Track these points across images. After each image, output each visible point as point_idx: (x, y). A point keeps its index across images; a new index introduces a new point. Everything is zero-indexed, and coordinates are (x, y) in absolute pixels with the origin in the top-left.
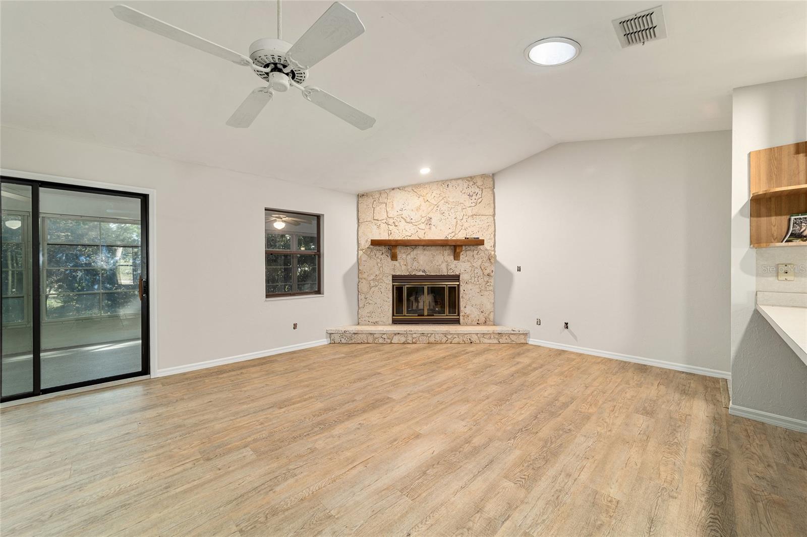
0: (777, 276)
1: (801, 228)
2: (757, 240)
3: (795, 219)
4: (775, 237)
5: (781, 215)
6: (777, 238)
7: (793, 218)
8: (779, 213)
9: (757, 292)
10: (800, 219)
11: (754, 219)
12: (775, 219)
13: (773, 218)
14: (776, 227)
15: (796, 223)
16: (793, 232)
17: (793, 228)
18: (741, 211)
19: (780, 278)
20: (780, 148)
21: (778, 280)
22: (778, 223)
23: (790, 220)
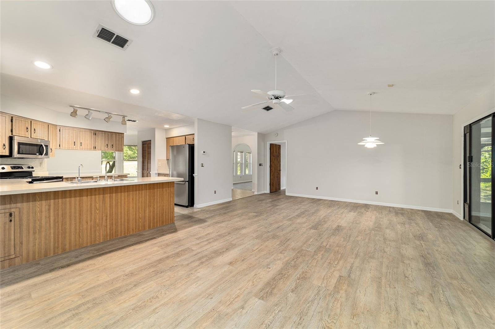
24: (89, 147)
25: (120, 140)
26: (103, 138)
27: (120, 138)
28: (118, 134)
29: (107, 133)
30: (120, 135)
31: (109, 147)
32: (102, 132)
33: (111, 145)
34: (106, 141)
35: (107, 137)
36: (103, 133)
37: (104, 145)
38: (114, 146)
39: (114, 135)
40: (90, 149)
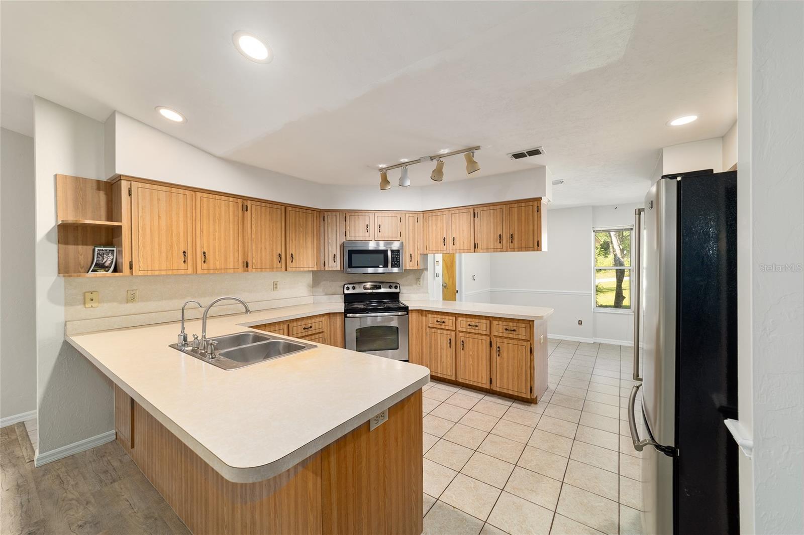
0: (85, 303)
1: (104, 259)
2: (65, 269)
3: (99, 250)
4: (82, 265)
5: (86, 245)
6: (83, 266)
7: (97, 249)
8: (85, 243)
9: (66, 322)
10: (103, 250)
11: (62, 246)
12: (82, 248)
13: (80, 247)
14: (83, 256)
15: (99, 254)
16: (97, 262)
17: (97, 258)
18: (48, 236)
19: (87, 306)
20: (85, 180)
21: (85, 307)
22: (83, 252)
23: (94, 250)
24: (466, 248)
25: (531, 217)
26: (492, 220)
27: (531, 213)
28: (523, 204)
29: (498, 207)
30: (531, 203)
31: (504, 241)
32: (488, 208)
33: (509, 236)
34: (499, 228)
35: (499, 217)
36: (491, 208)
37: (494, 236)
38: (516, 237)
39: (516, 209)
40: (468, 251)
